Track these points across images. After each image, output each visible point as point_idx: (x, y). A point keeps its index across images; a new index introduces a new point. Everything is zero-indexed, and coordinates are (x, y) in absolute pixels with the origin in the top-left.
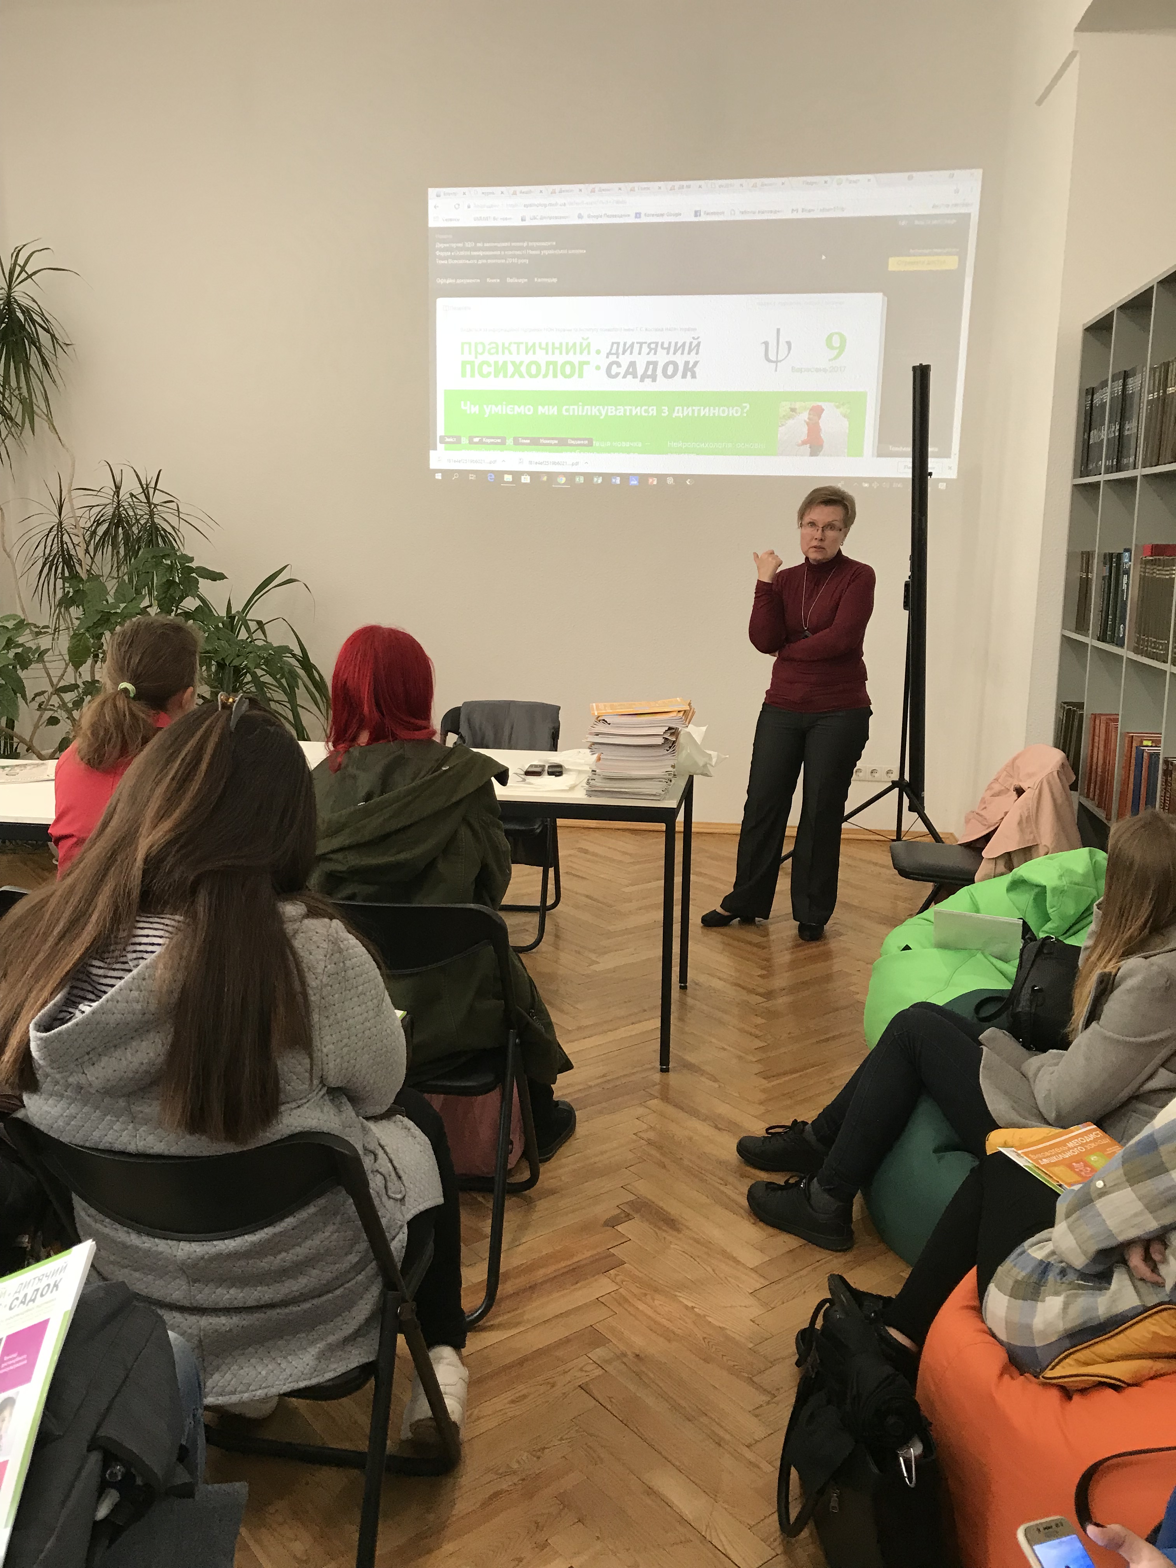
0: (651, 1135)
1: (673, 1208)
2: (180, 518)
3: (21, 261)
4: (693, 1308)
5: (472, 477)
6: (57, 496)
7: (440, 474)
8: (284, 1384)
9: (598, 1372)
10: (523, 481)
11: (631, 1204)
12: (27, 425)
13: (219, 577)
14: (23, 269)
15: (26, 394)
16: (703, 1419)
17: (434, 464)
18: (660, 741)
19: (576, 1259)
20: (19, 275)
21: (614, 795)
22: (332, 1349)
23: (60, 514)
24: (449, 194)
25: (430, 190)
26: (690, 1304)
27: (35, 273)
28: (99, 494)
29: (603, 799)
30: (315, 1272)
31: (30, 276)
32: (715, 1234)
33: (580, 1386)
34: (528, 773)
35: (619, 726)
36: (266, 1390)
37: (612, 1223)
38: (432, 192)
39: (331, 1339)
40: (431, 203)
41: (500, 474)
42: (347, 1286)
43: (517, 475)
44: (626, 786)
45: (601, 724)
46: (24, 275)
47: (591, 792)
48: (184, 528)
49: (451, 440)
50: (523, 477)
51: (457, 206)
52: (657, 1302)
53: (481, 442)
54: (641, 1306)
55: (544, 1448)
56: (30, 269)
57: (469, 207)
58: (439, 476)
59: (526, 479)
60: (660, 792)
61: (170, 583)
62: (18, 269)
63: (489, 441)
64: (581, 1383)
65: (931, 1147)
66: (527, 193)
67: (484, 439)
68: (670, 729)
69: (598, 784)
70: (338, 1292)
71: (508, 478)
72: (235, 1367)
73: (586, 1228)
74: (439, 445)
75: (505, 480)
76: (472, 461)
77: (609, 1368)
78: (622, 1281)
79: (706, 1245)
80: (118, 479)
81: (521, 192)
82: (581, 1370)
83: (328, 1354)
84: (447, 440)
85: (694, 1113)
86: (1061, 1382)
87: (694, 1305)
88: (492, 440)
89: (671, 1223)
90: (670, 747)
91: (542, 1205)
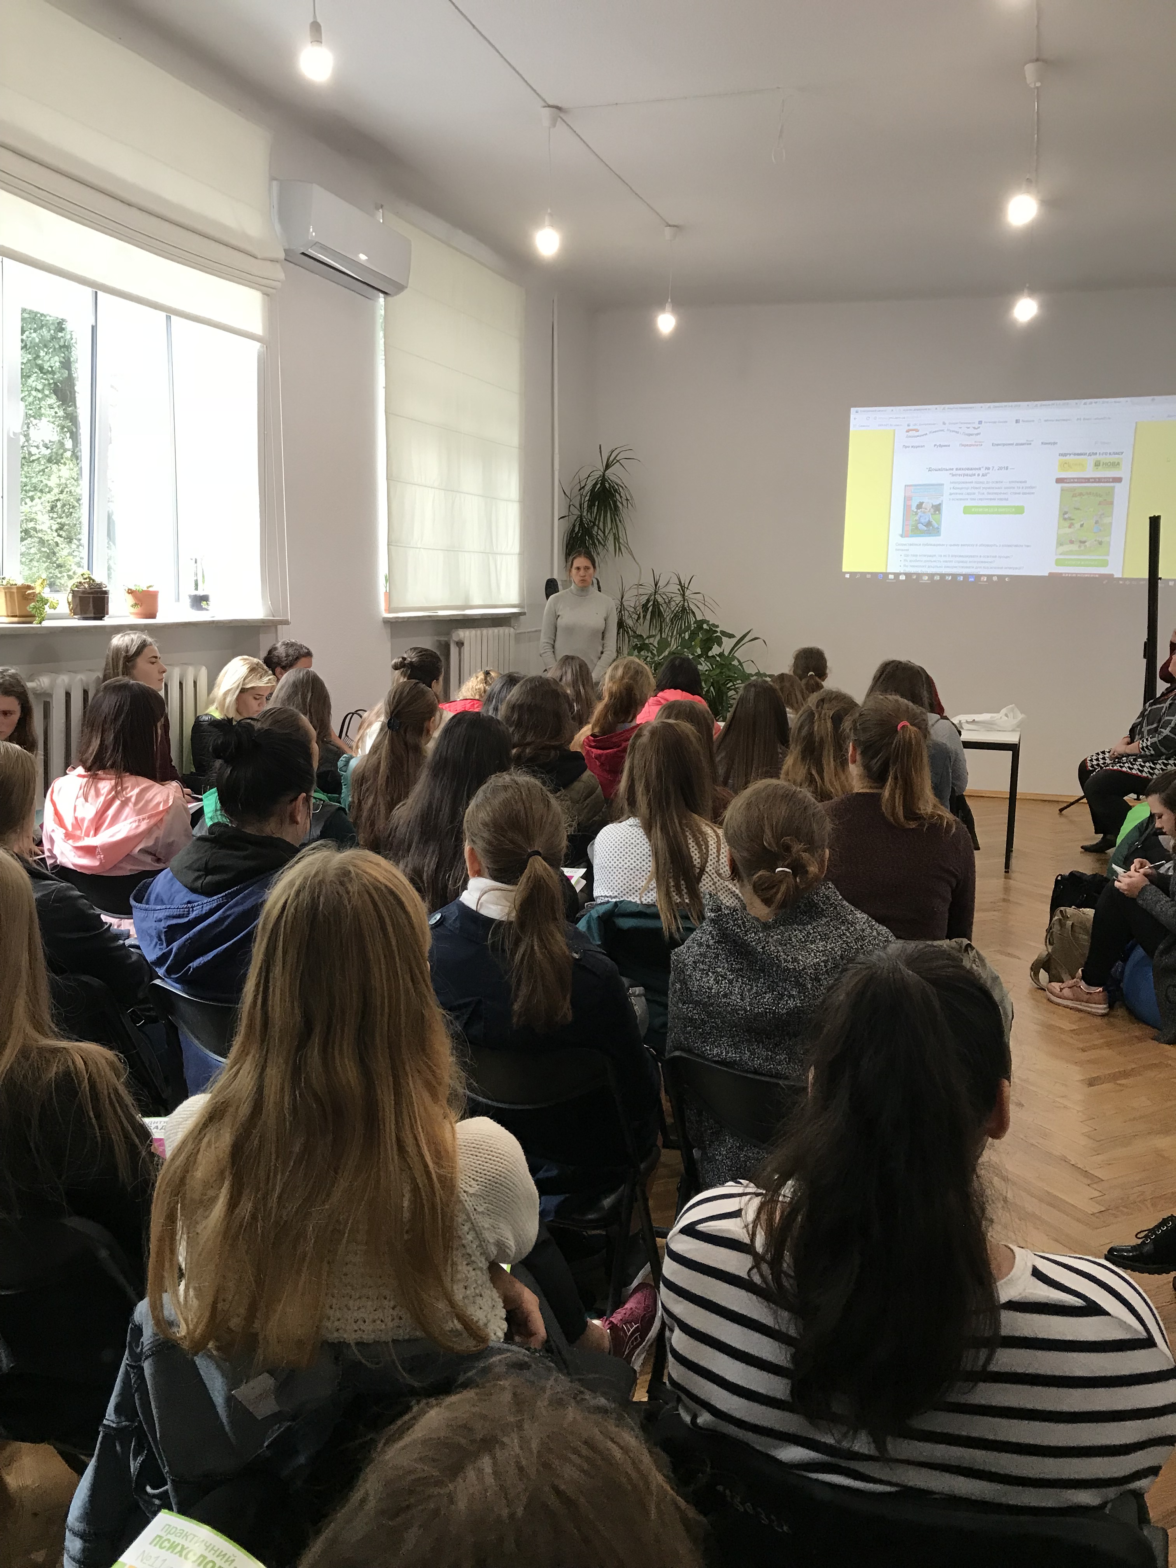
5: (869, 576)
7: (848, 573)
10: (900, 578)
17: (844, 569)
24: (867, 411)
25: (852, 409)
40: (852, 417)
41: (886, 574)
43: (897, 574)
58: (847, 576)
59: (903, 577)
71: (891, 577)
74: (848, 561)
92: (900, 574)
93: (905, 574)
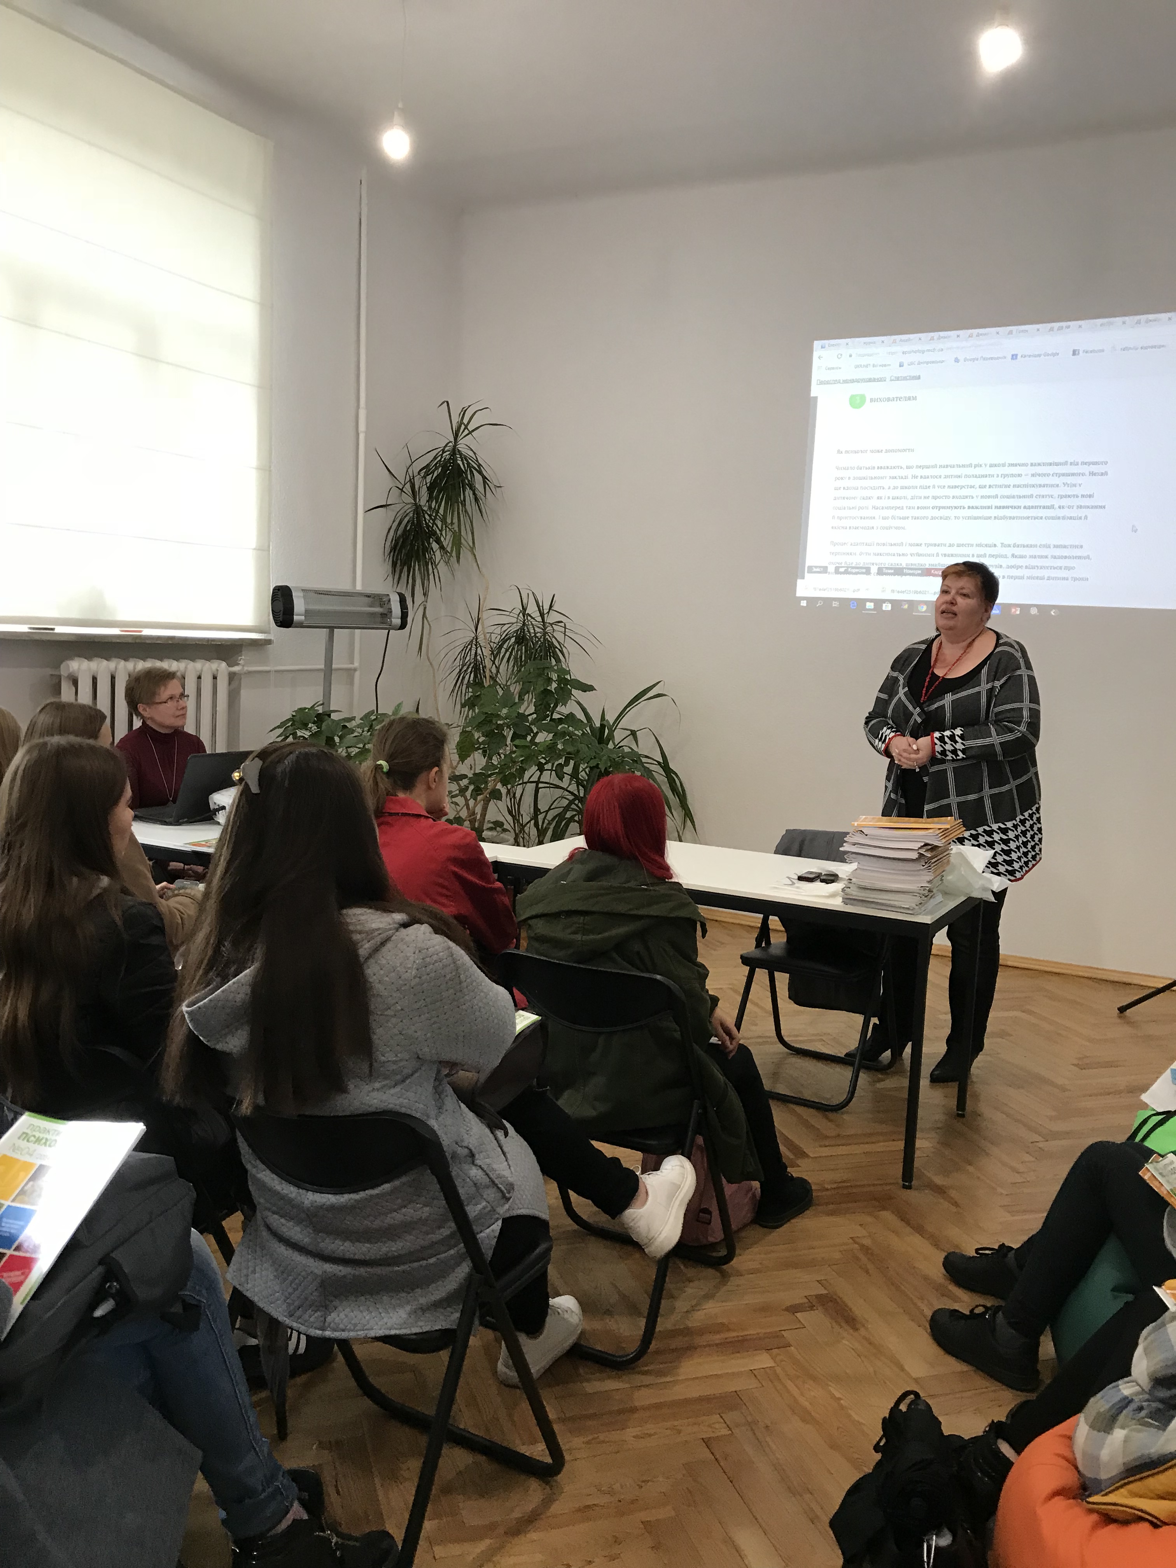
0: (867, 1242)
1: (858, 1307)
2: (565, 635)
3: (465, 421)
4: (840, 1399)
5: (835, 604)
6: (475, 615)
7: (805, 602)
8: (380, 1329)
9: (726, 1432)
10: (884, 608)
11: (819, 1297)
12: (454, 554)
13: (590, 688)
14: (466, 428)
15: (457, 529)
16: (807, 1496)
17: (799, 594)
18: (914, 855)
19: (746, 1333)
20: (464, 431)
21: (869, 905)
22: (424, 1310)
23: (476, 630)
24: (833, 345)
25: (816, 342)
26: (838, 1395)
27: (473, 431)
28: (511, 614)
29: (859, 908)
30: (409, 1238)
31: (470, 433)
32: (892, 1342)
33: (703, 1439)
34: (800, 878)
35: (874, 838)
36: (366, 1332)
37: (794, 1309)
38: (817, 344)
39: (423, 1301)
40: (816, 355)
41: (862, 602)
42: (438, 1256)
43: (878, 603)
44: (880, 897)
45: (858, 834)
46: (466, 432)
47: (847, 900)
48: (569, 646)
49: (818, 570)
50: (884, 605)
51: (839, 356)
52: (807, 1386)
53: (846, 572)
54: (790, 1385)
55: (648, 1481)
56: (471, 427)
57: (851, 356)
58: (804, 603)
59: (887, 607)
60: (914, 905)
61: (546, 692)
62: (463, 427)
63: (854, 571)
64: (704, 1437)
65: (1111, 1286)
66: (906, 341)
67: (849, 570)
68: (926, 845)
69: (854, 893)
70: (432, 1260)
71: (870, 605)
72: (348, 1310)
73: (765, 1309)
74: (806, 574)
75: (867, 607)
76: (836, 590)
77: (736, 1431)
78: (782, 1361)
79: (876, 1349)
80: (525, 601)
81: (901, 340)
82: (709, 1426)
83: (420, 1313)
84: (815, 570)
85: (919, 1230)
86: (1105, 1509)
87: (841, 1397)
88: (857, 570)
89: (850, 1321)
90: (926, 863)
91: (734, 1281)
92: (884, 601)
93: (892, 602)
